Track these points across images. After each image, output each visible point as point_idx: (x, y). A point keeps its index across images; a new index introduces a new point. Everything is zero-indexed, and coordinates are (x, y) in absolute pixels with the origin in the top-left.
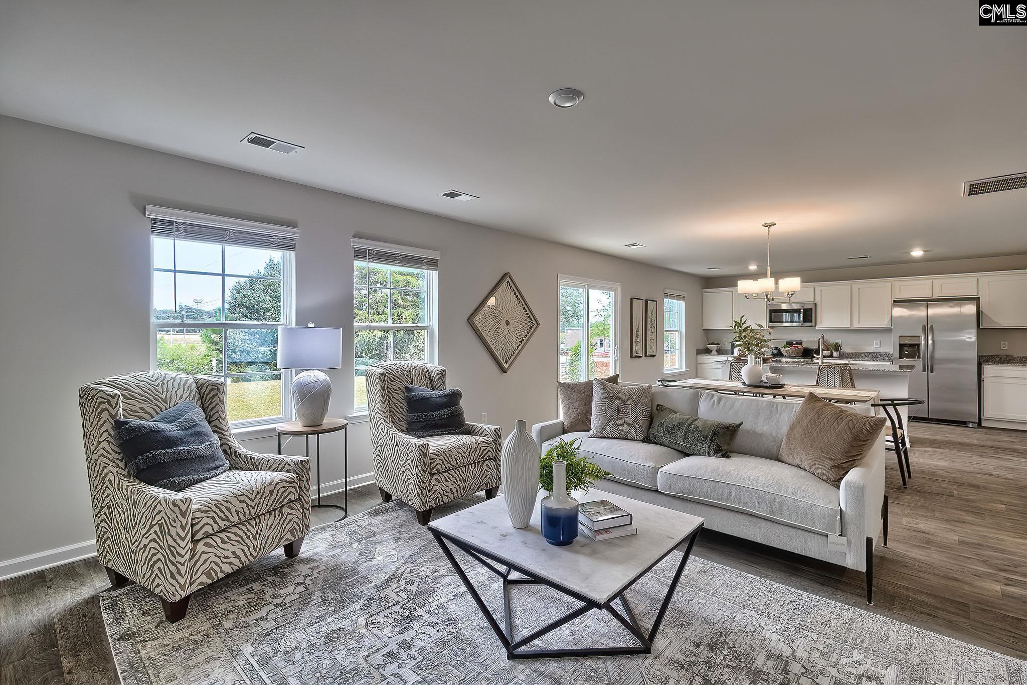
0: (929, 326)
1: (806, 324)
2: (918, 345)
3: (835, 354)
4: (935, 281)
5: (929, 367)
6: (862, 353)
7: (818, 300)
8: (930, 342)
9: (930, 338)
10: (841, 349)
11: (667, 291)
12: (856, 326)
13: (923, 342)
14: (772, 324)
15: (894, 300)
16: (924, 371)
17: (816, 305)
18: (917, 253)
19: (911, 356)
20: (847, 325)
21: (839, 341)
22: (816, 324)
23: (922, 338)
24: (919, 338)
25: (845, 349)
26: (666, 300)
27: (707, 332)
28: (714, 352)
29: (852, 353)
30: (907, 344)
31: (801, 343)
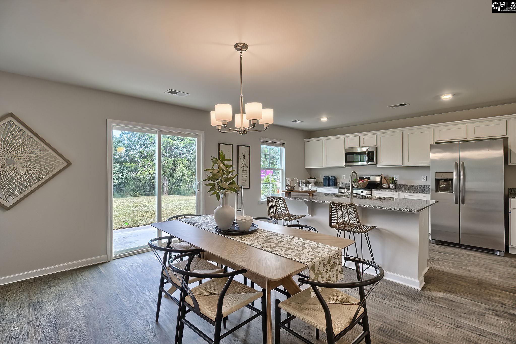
0: (461, 163)
1: (369, 163)
2: (452, 180)
3: (392, 186)
4: (469, 125)
5: (460, 200)
6: (413, 186)
7: (379, 145)
8: (462, 177)
9: (461, 173)
10: (396, 183)
11: (263, 139)
12: (406, 164)
13: (455, 177)
14: (348, 164)
15: (435, 143)
16: (456, 203)
17: (377, 148)
18: (447, 97)
19: (446, 189)
20: (398, 163)
21: (395, 177)
22: (377, 163)
23: (455, 173)
24: (453, 173)
25: (399, 183)
26: (262, 146)
27: (310, 170)
28: (313, 184)
29: (405, 185)
30: (443, 179)
31: (369, 178)
